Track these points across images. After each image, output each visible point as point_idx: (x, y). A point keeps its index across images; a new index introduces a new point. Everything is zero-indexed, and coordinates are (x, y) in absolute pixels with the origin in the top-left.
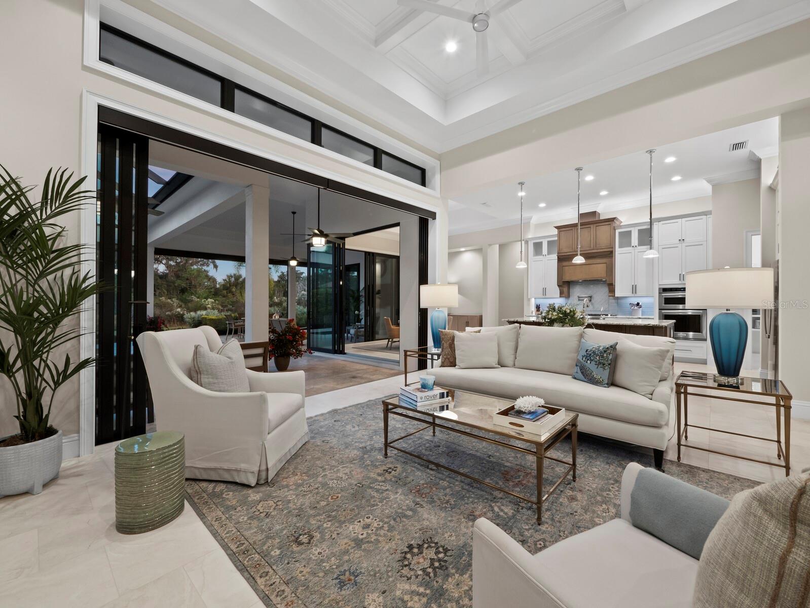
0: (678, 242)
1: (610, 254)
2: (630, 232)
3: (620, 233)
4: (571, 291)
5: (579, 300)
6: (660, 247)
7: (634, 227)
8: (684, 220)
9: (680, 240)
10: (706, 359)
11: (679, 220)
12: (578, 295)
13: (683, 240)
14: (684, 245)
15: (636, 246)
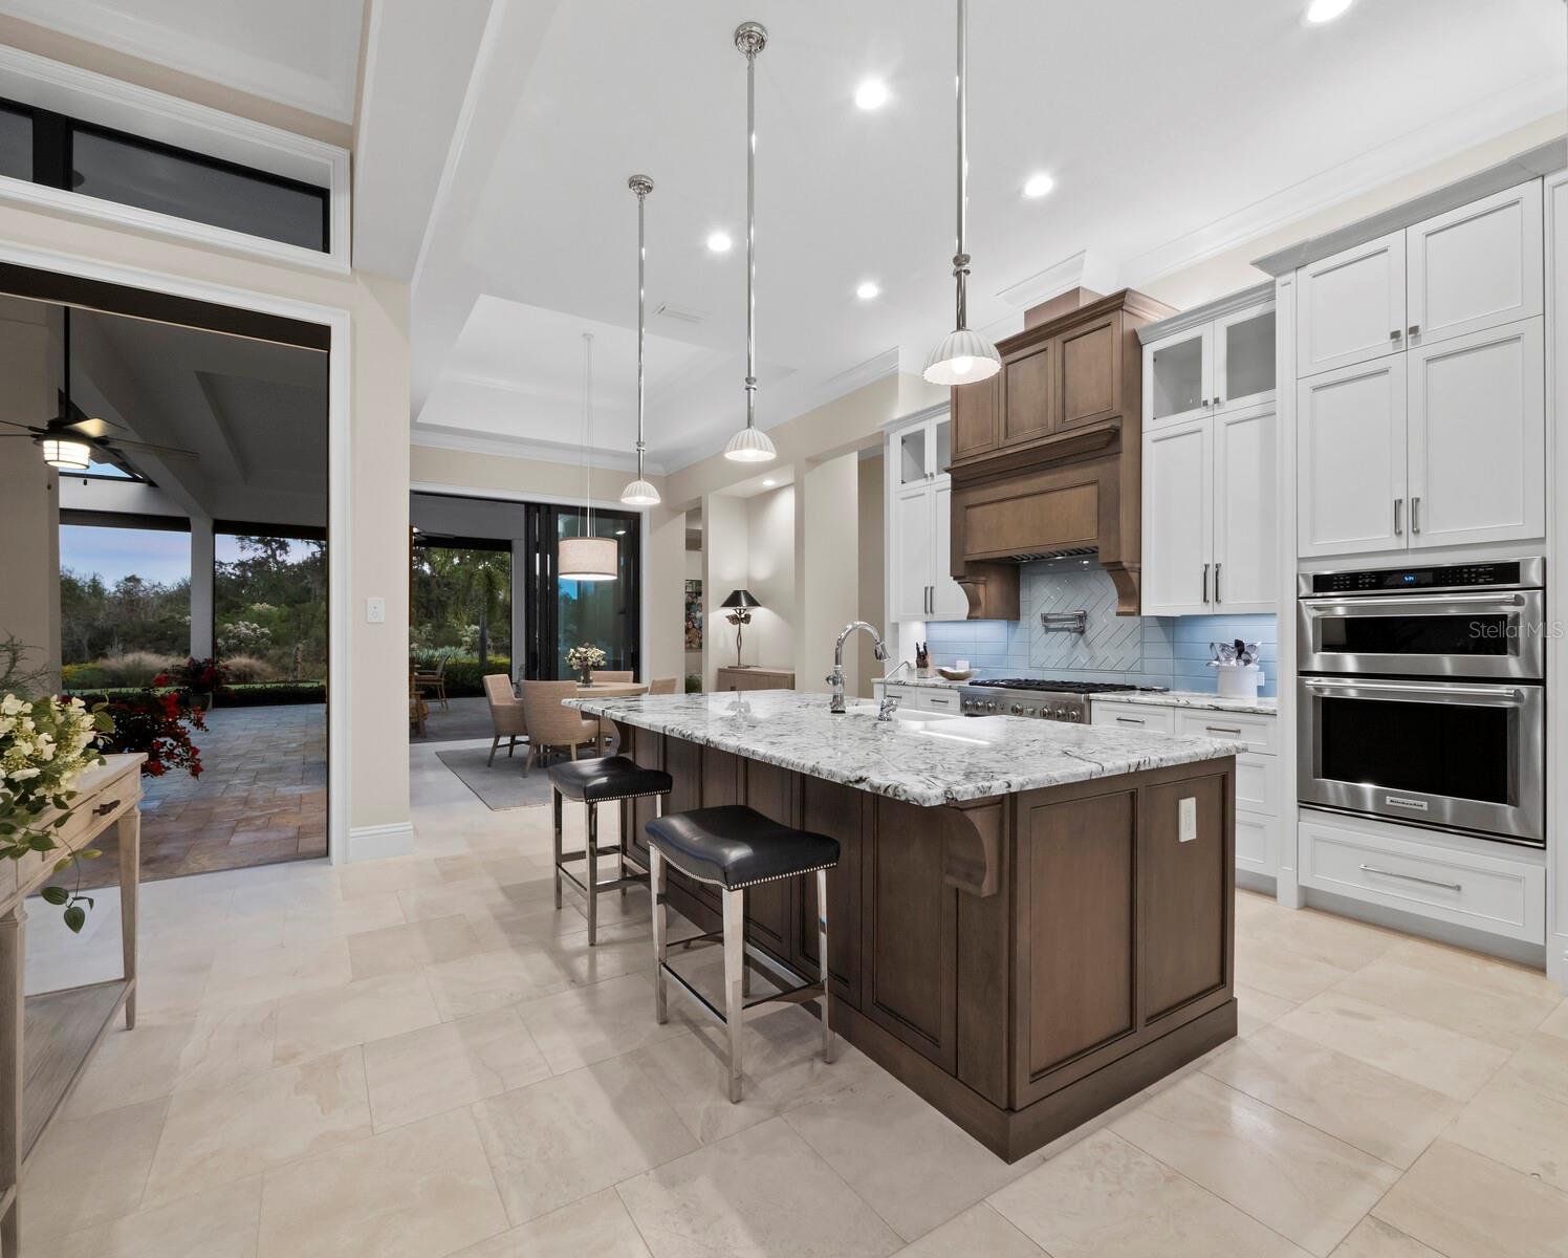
0: (1388, 345)
1: (1109, 443)
2: (1197, 343)
3: (1158, 357)
4: (1024, 595)
5: (1048, 630)
6: (1306, 385)
7: (1212, 318)
8: (1417, 230)
9: (1395, 335)
10: (1543, 949)
11: (1394, 240)
12: (1045, 610)
13: (1414, 330)
14: (1417, 354)
15: (1216, 401)
